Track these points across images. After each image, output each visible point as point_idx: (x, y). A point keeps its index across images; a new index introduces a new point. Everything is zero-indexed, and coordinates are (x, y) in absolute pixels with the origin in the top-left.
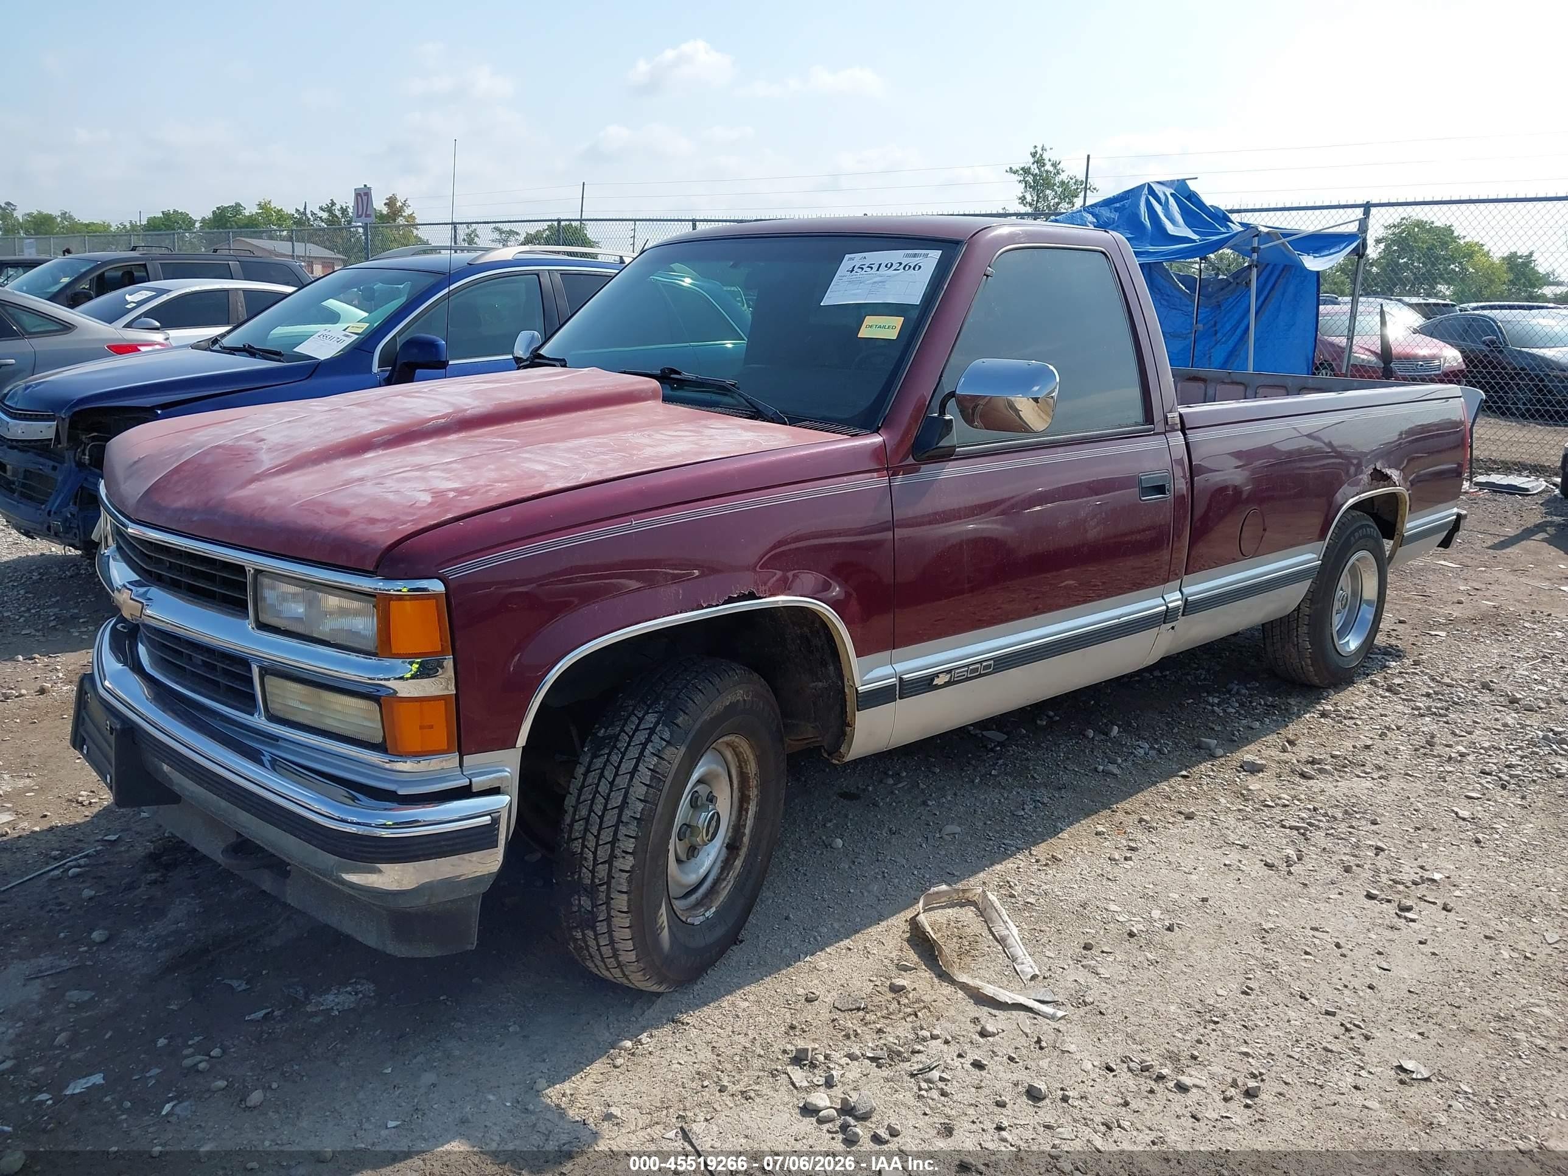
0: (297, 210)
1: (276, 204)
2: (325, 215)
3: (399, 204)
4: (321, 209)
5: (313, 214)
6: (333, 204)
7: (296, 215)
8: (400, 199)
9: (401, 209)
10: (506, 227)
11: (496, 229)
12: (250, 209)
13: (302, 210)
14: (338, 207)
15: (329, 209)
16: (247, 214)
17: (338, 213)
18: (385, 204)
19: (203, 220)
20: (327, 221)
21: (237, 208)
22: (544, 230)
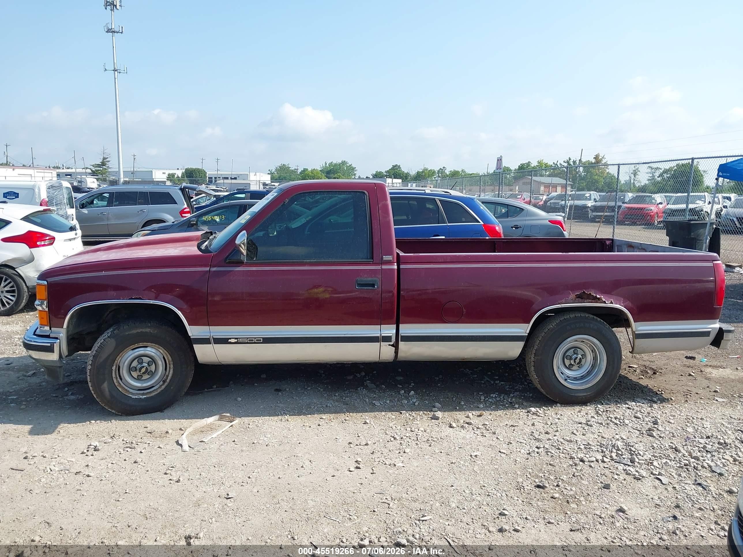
0: (554, 163)
1: (545, 161)
2: (566, 165)
3: (600, 158)
4: (564, 162)
5: (561, 164)
6: (570, 159)
7: (553, 165)
8: (601, 156)
9: (601, 160)
10: (654, 165)
11: (649, 167)
12: (534, 164)
13: (556, 163)
14: (572, 160)
15: (568, 162)
16: (533, 166)
17: (572, 163)
18: (594, 158)
19: (515, 170)
20: (567, 168)
21: (529, 164)
22: (674, 167)
